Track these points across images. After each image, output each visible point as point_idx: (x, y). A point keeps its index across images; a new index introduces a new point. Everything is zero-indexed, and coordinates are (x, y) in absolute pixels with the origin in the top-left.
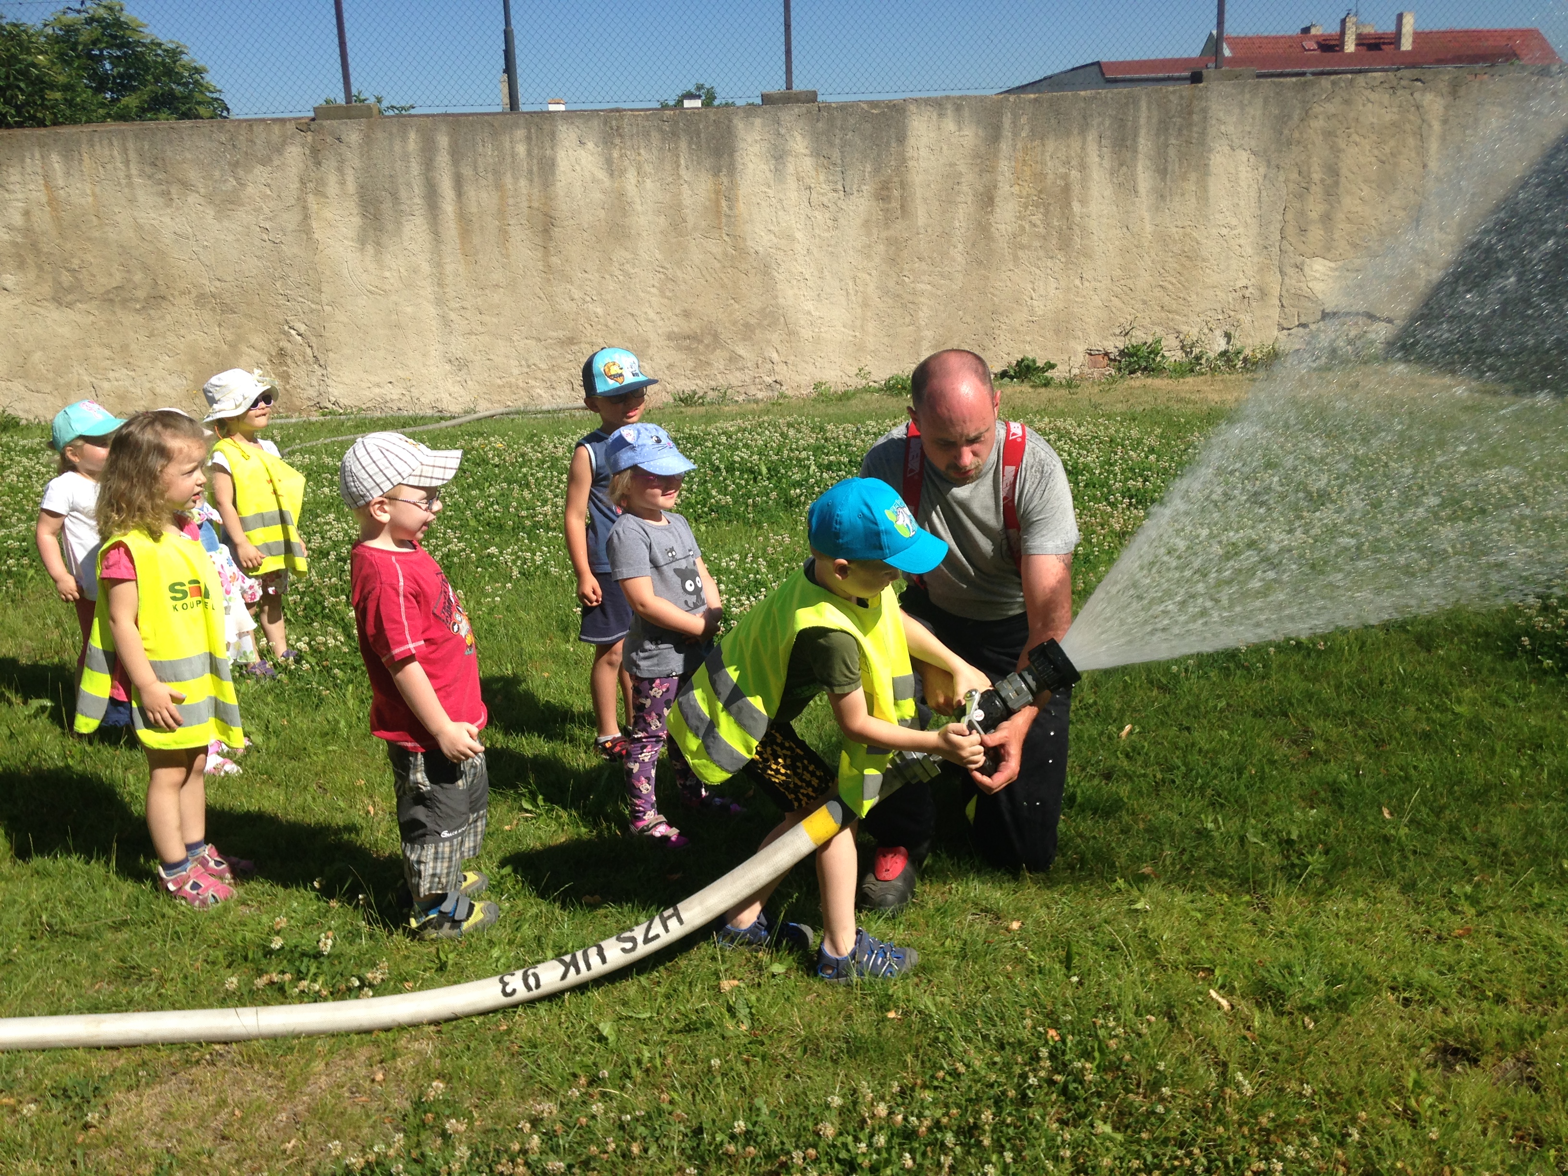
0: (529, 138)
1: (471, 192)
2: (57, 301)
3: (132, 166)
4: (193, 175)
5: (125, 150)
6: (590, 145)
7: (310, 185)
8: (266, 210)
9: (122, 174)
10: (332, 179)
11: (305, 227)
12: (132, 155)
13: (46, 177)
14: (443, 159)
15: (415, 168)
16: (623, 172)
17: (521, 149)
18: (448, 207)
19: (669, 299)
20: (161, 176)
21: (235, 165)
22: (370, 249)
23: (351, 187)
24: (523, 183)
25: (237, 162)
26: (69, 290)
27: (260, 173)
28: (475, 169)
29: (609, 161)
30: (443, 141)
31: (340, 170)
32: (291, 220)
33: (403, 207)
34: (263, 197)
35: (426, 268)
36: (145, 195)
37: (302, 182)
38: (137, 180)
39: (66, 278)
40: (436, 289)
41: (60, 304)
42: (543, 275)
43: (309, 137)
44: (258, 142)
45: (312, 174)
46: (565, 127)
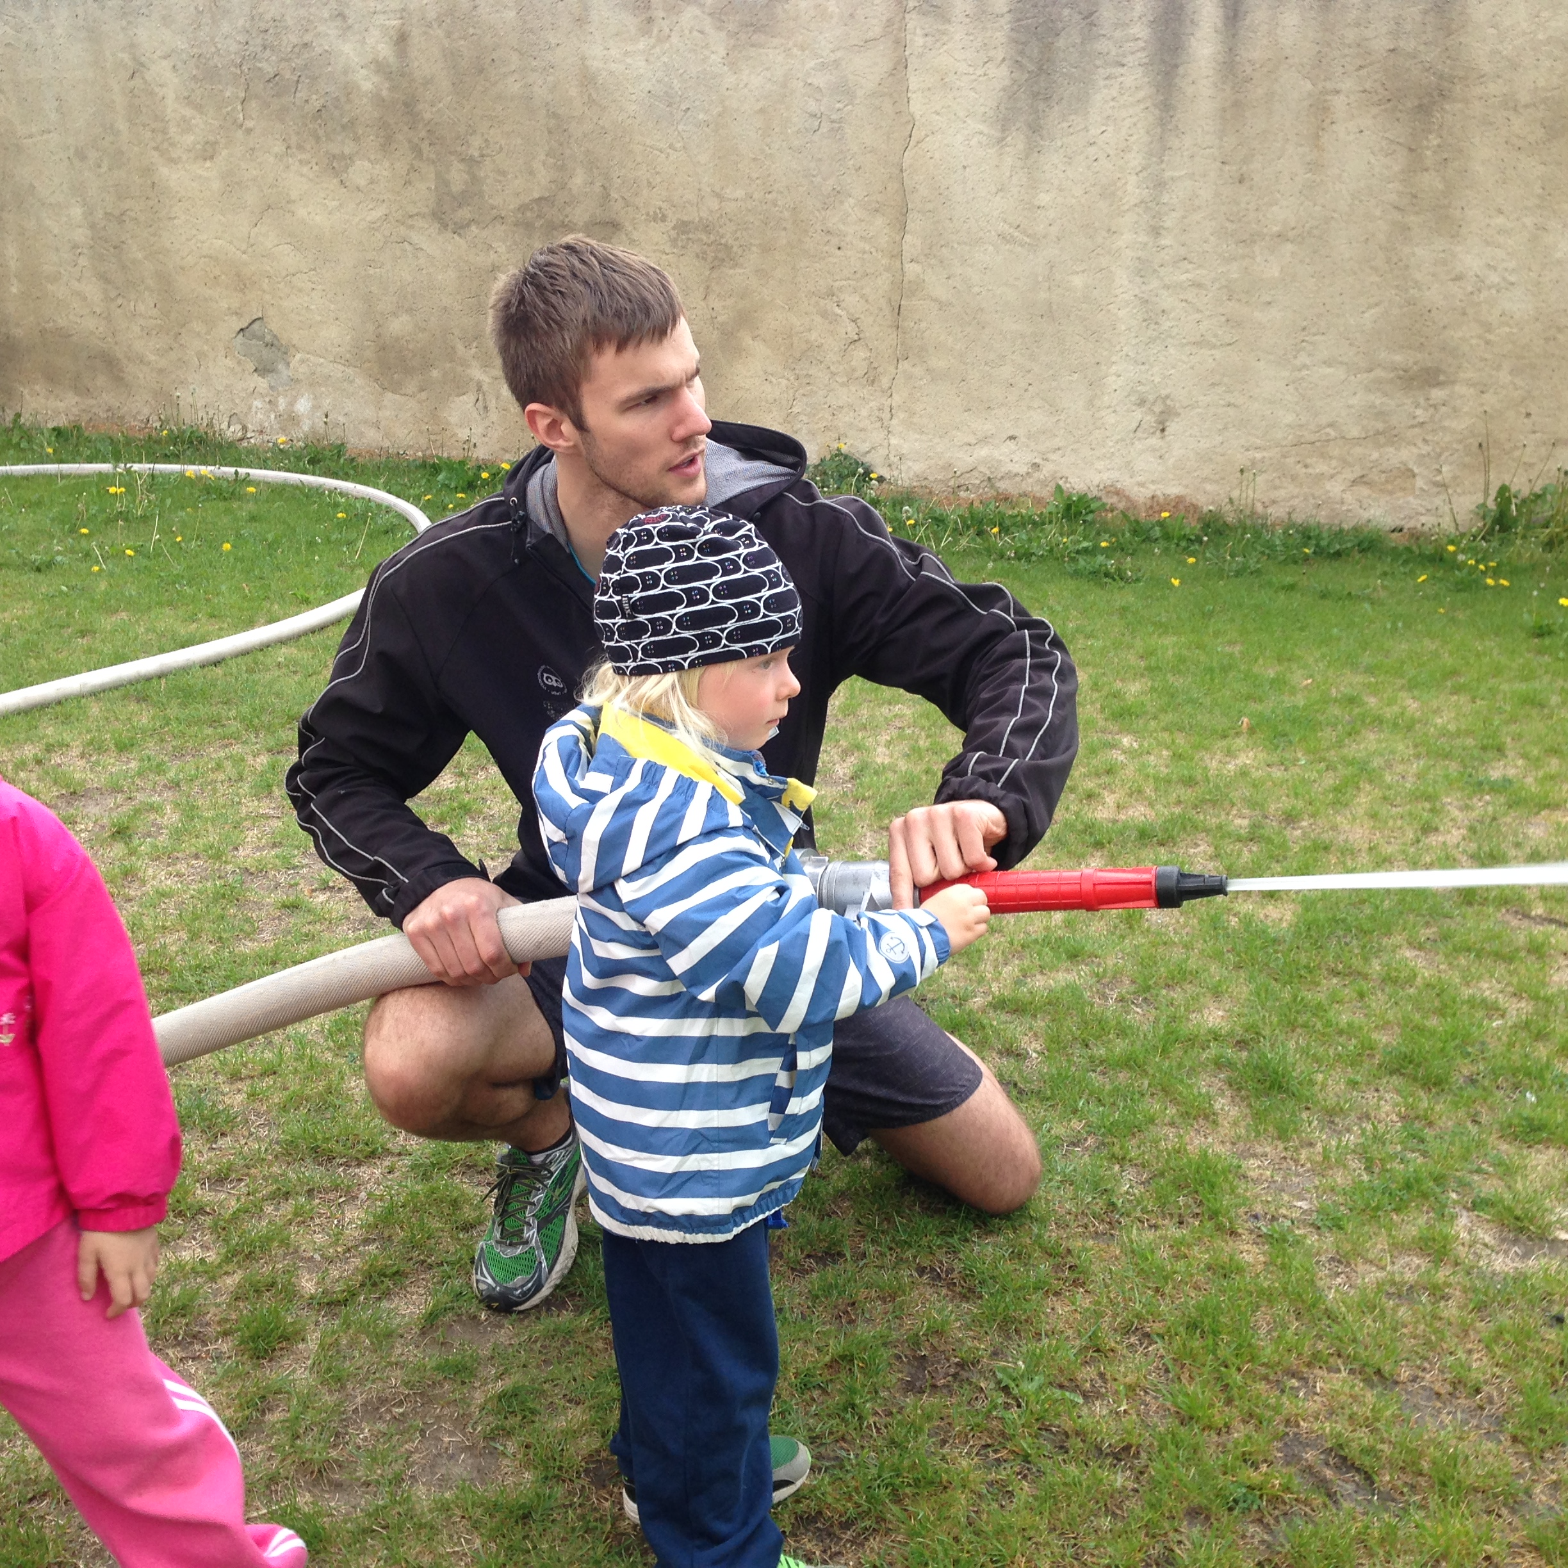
1: (1260, 12)
2: (440, 218)
11: (894, 88)
18: (1203, 47)
32: (869, 70)
39: (457, 177)
40: (1143, 238)
41: (445, 226)
42: (1398, 216)
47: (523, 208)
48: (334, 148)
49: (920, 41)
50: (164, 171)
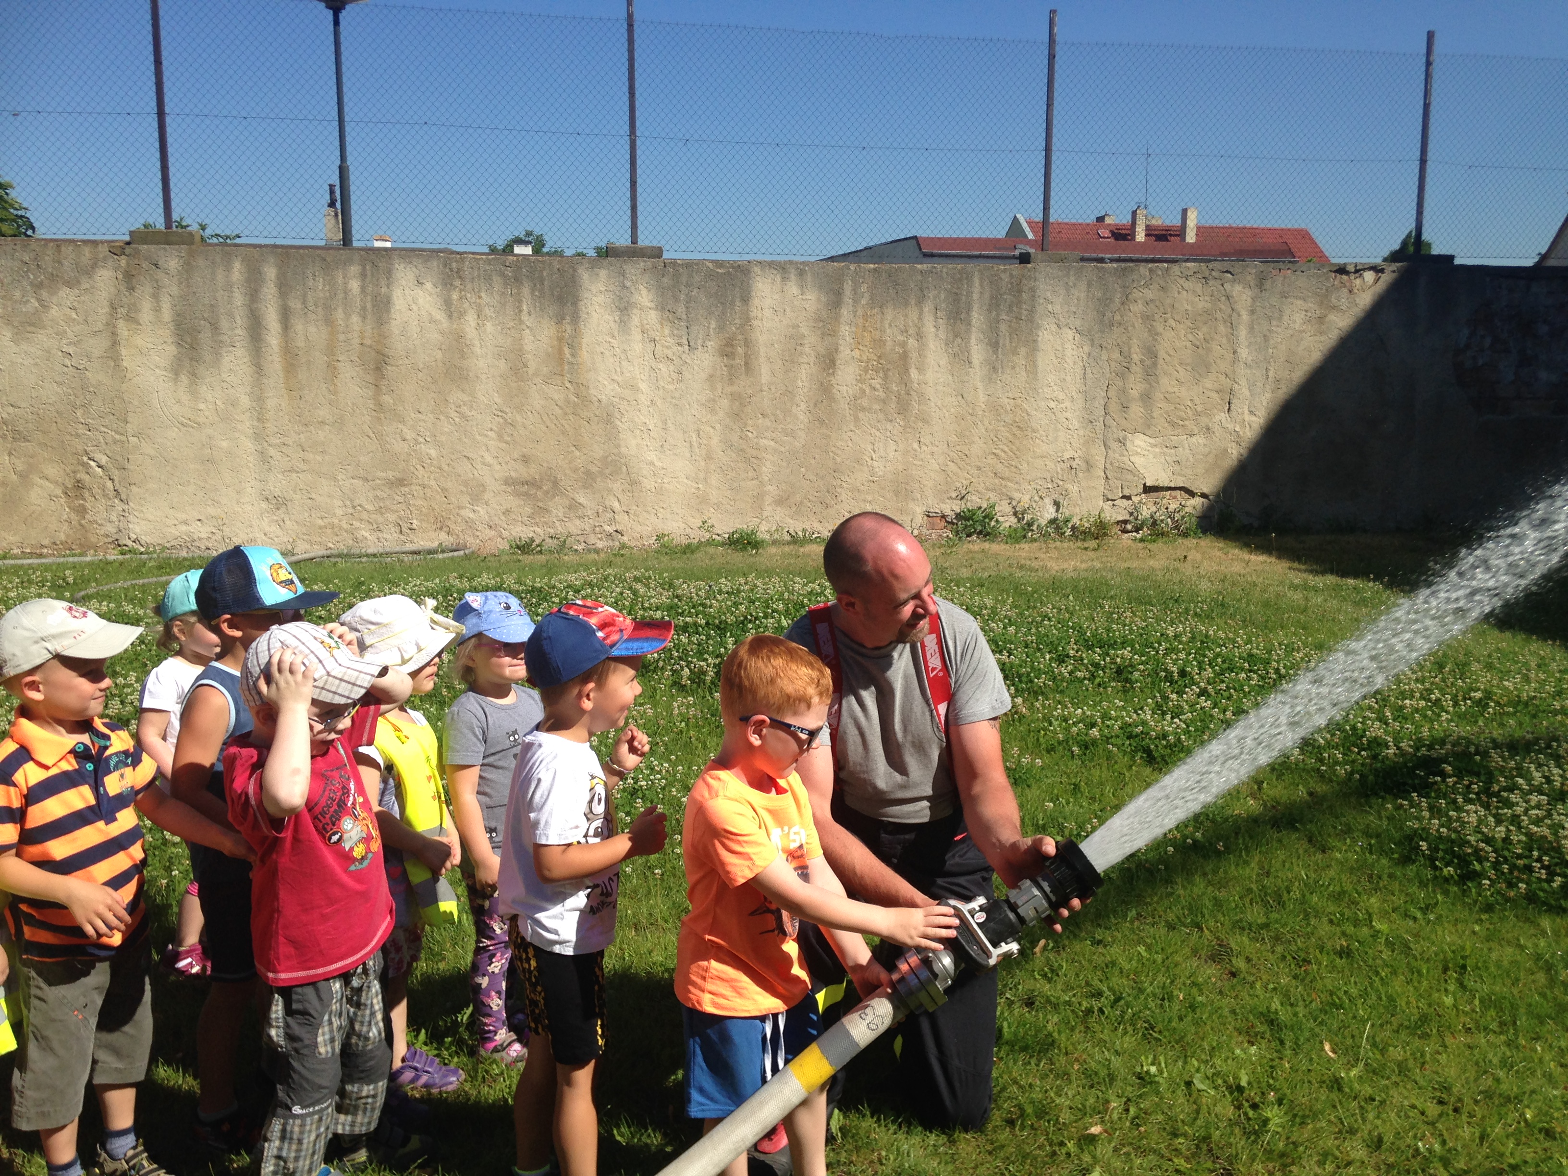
0: (363, 275)
1: (298, 326)
6: (429, 285)
7: (122, 311)
8: (70, 334)
10: (146, 305)
11: (113, 354)
14: (270, 291)
15: (239, 299)
16: (462, 314)
17: (355, 285)
18: (273, 339)
19: (507, 443)
21: (38, 286)
22: (184, 379)
23: (167, 313)
24: (355, 319)
25: (41, 283)
27: (66, 295)
28: (304, 302)
29: (448, 303)
30: (270, 272)
31: (155, 296)
32: (98, 346)
33: (222, 338)
34: (70, 321)
35: (245, 401)
37: (113, 307)
40: (255, 423)
42: (374, 413)
43: (123, 261)
44: (66, 263)
45: (124, 299)
46: (402, 266)
49: (126, 333)
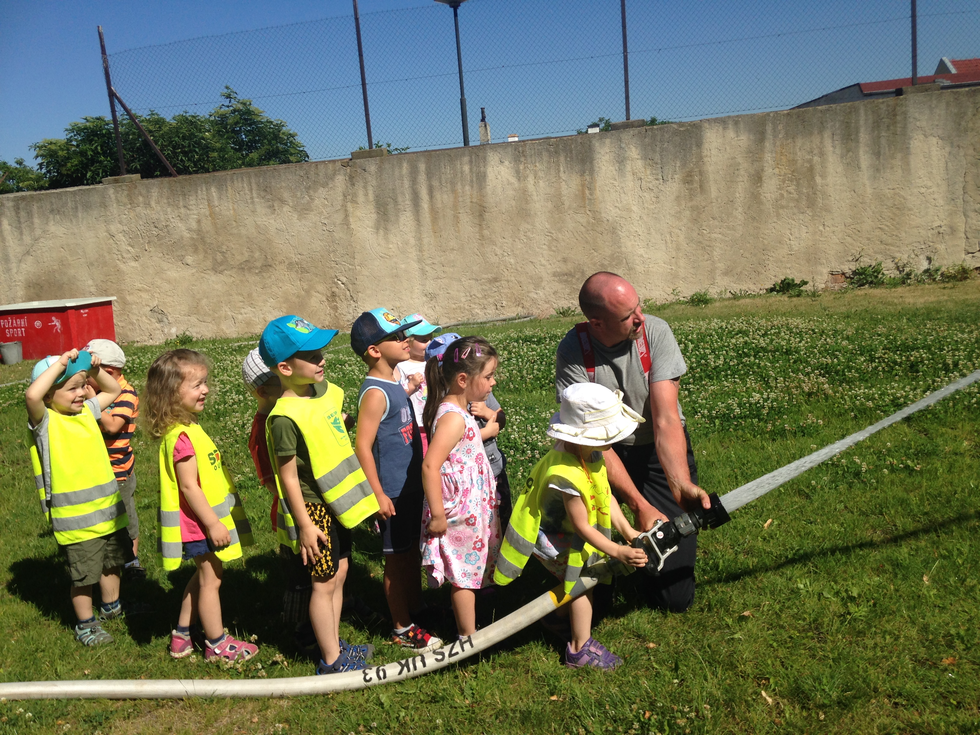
0: (471, 162)
1: (438, 195)
2: (215, 270)
3: (254, 192)
4: (286, 195)
5: (250, 183)
6: (507, 163)
7: (349, 197)
8: (325, 213)
9: (248, 197)
10: (361, 193)
11: (346, 222)
12: (254, 186)
13: (208, 200)
14: (422, 178)
15: (407, 183)
16: (526, 177)
17: (466, 168)
18: (425, 205)
19: (554, 251)
20: (269, 197)
21: (308, 188)
22: (381, 232)
23: (371, 197)
24: (467, 188)
25: (310, 187)
26: (221, 264)
27: (322, 192)
28: (440, 182)
29: (518, 172)
30: (422, 167)
31: (365, 187)
32: (338, 218)
33: (399, 207)
34: (325, 206)
35: (412, 241)
36: (261, 208)
37: (345, 196)
38: (256, 200)
39: (219, 257)
40: (418, 253)
41: (216, 272)
42: (479, 241)
43: (348, 170)
44: (321, 174)
45: (350, 191)
46: (492, 153)
47: (241, 264)
48: (179, 253)
49: (352, 209)
50: (122, 266)
